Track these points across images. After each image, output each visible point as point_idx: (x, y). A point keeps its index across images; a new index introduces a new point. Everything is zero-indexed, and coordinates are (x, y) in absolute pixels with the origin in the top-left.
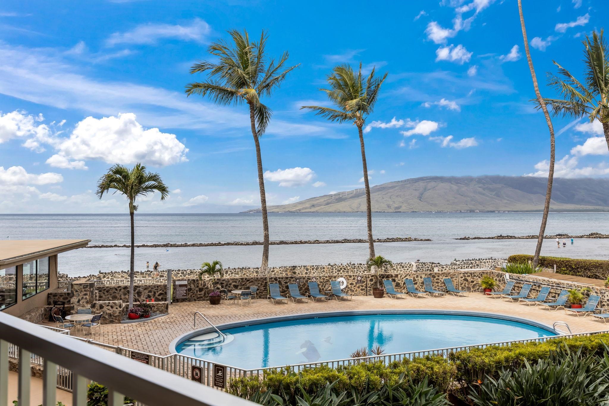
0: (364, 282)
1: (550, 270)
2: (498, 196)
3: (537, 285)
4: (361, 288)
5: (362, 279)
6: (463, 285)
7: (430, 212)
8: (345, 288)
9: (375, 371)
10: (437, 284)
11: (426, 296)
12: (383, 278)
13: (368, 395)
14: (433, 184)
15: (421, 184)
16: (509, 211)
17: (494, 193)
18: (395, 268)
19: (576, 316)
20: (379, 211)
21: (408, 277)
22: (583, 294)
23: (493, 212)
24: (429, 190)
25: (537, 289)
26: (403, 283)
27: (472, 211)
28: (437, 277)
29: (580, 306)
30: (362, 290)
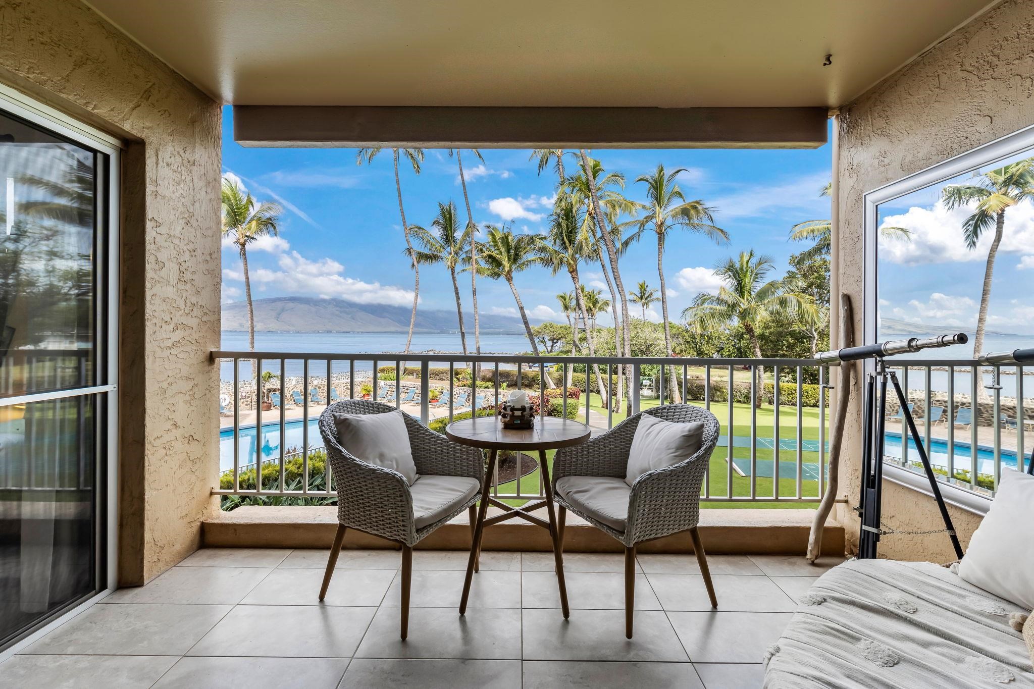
0: (249, 397)
1: (411, 377)
2: (353, 319)
3: (406, 388)
4: (245, 403)
5: (247, 395)
6: (345, 394)
7: (288, 332)
8: (227, 405)
9: (318, 459)
10: (322, 394)
11: (314, 405)
12: (270, 392)
13: (313, 479)
14: (291, 305)
15: (280, 305)
16: (362, 332)
17: (350, 316)
18: (274, 383)
19: (435, 408)
20: (229, 330)
21: (295, 389)
22: (439, 392)
23: (349, 332)
24: (287, 310)
25: (406, 391)
26: (289, 395)
27: (329, 332)
28: (322, 388)
29: (437, 401)
30: (246, 405)
